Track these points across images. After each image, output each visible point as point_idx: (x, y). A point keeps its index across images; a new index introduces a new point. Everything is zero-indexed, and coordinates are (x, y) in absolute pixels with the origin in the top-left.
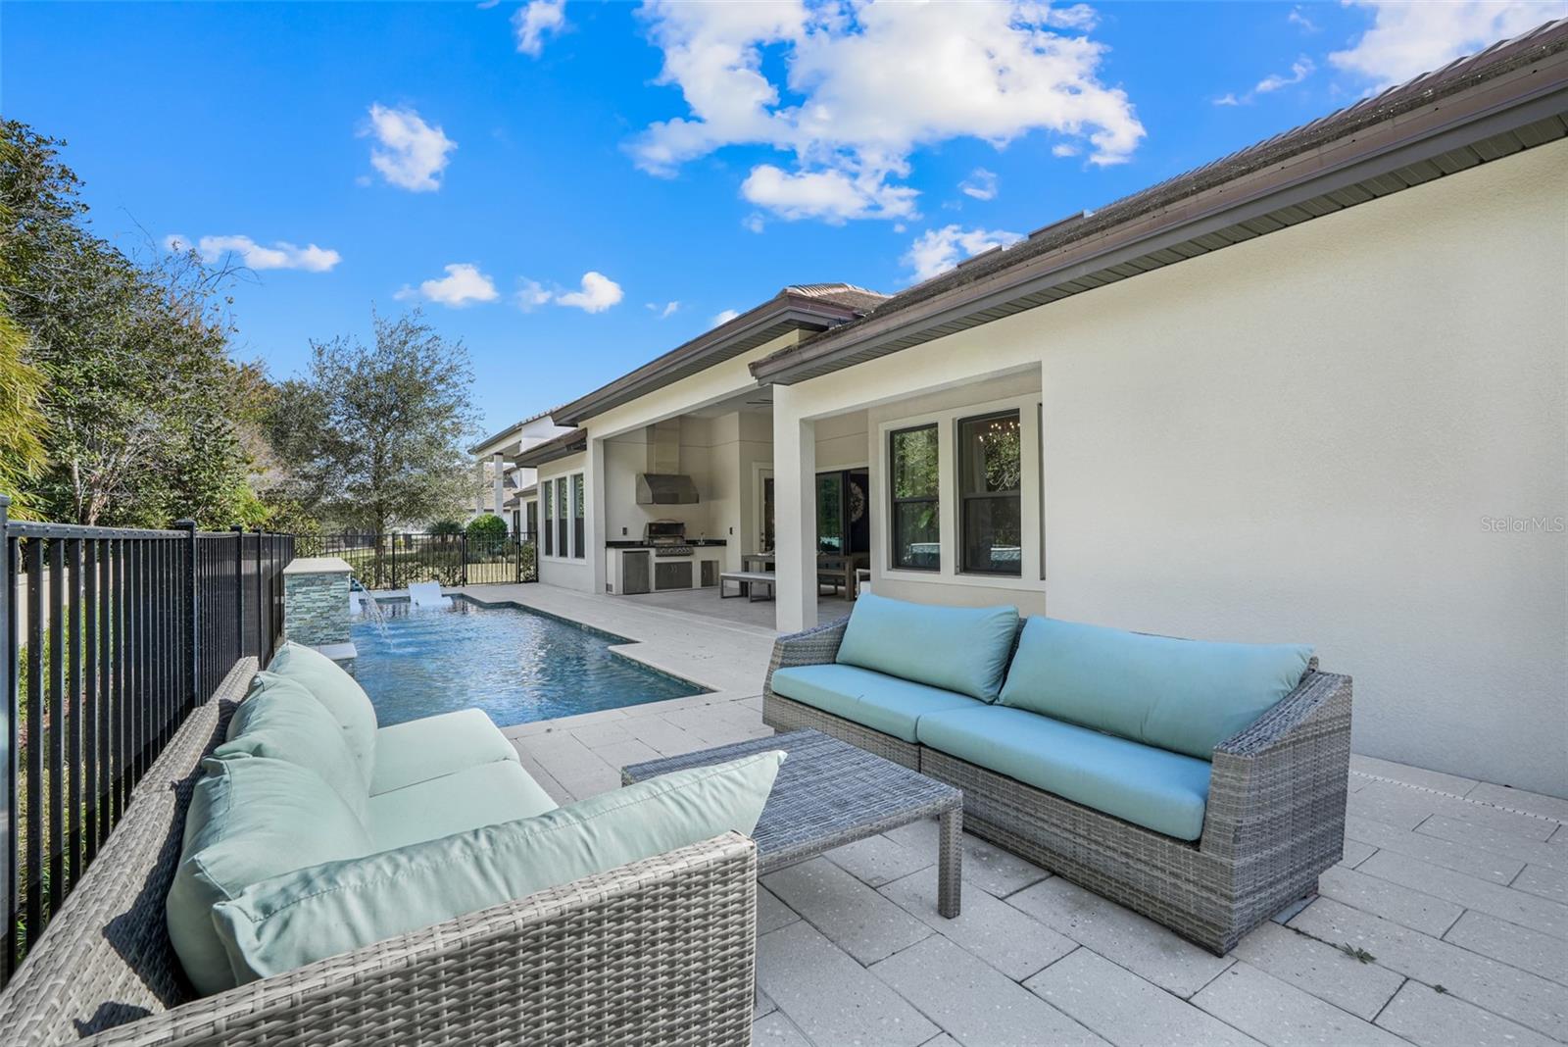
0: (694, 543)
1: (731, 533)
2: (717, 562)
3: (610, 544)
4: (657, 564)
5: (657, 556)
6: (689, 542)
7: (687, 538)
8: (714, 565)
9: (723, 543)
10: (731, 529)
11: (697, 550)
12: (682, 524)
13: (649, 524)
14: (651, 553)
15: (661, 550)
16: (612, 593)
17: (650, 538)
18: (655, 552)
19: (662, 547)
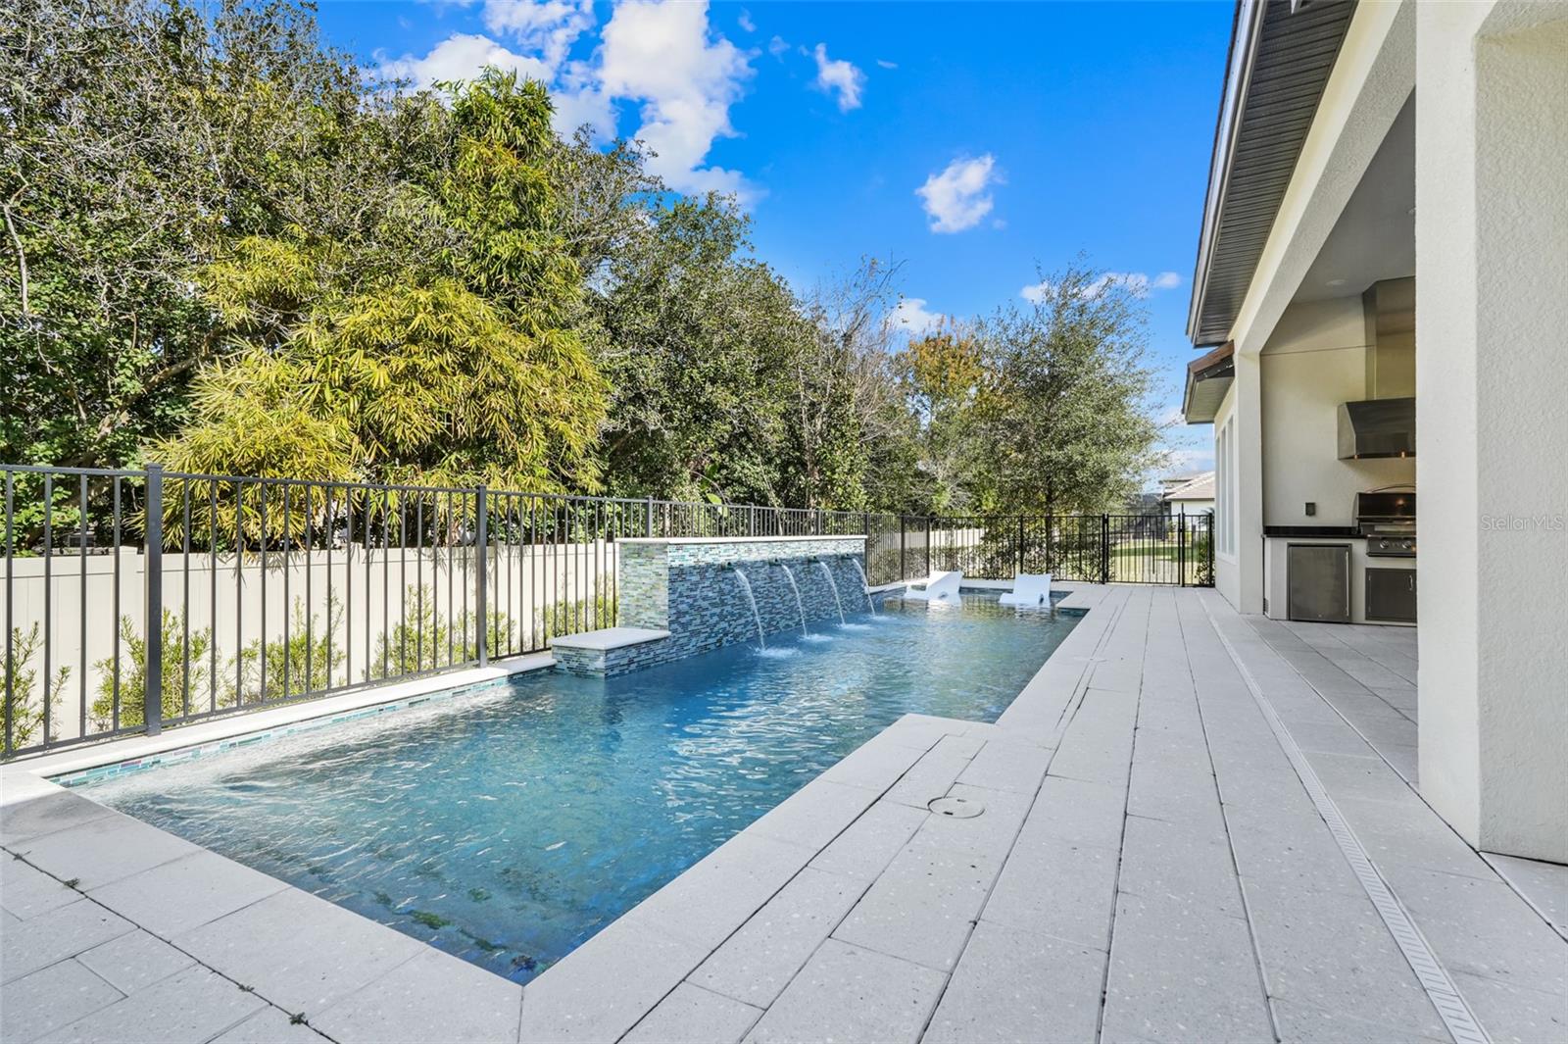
3: (1271, 531)
4: (1368, 570)
5: (1371, 554)
13: (1361, 495)
14: (1360, 547)
15: (1387, 542)
16: (1268, 615)
17: (1361, 520)
18: (1369, 545)
19: (1384, 539)
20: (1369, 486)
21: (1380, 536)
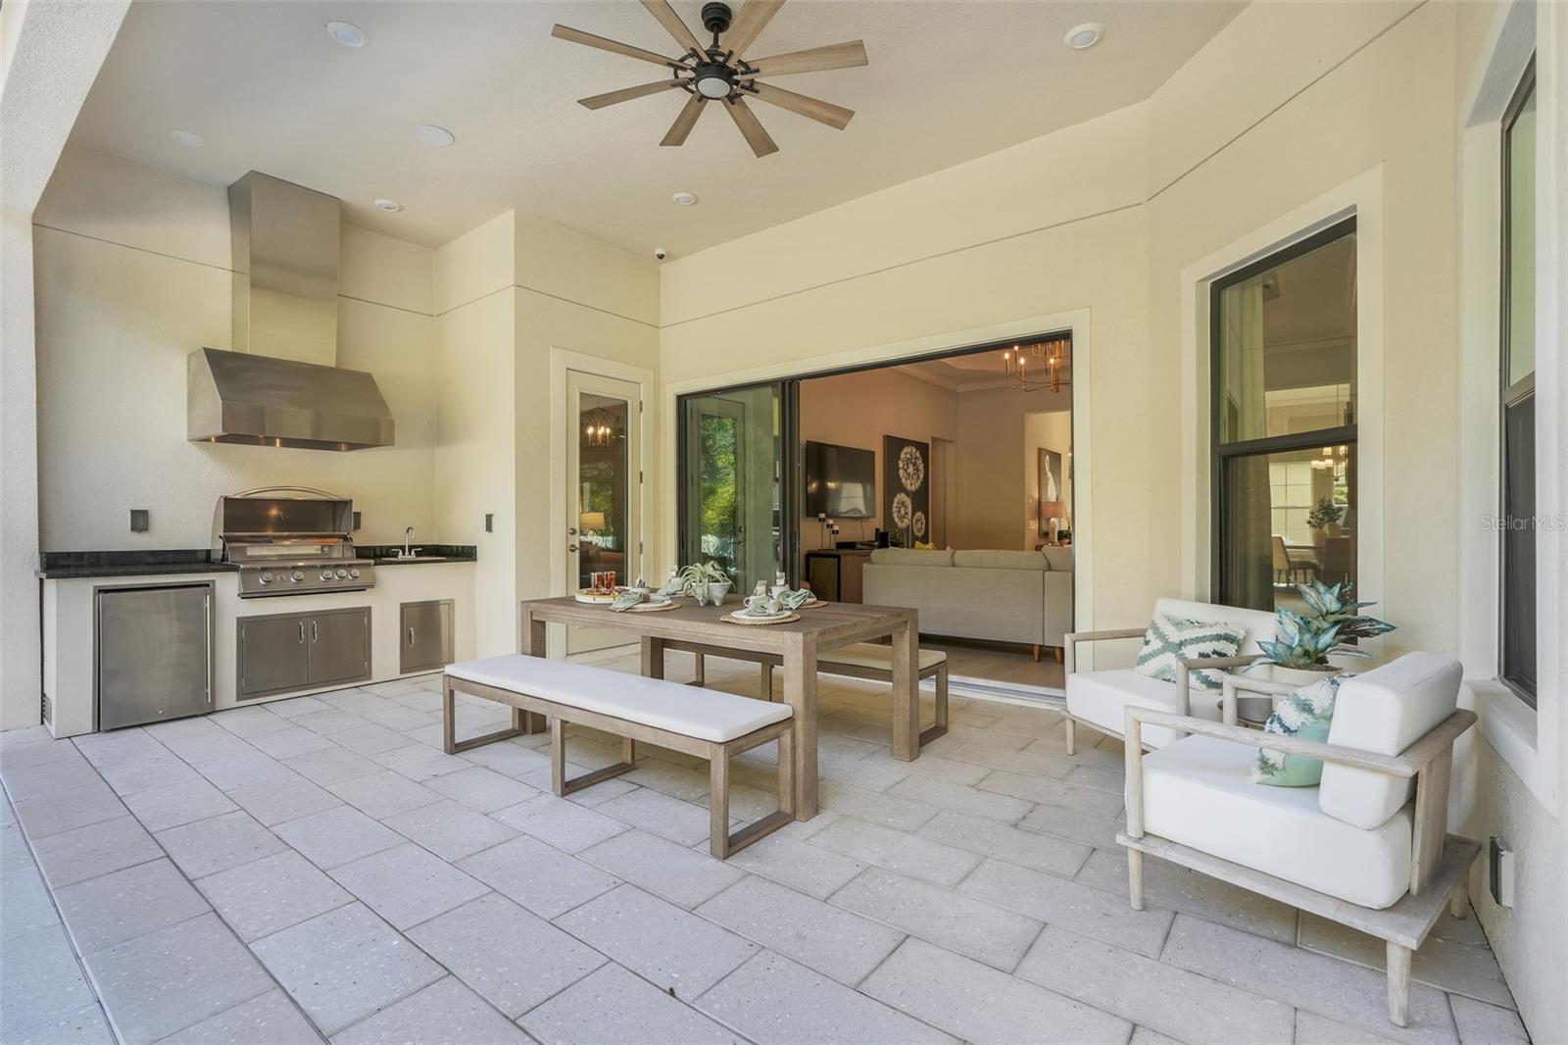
0: (382, 555)
1: (489, 528)
2: (450, 603)
3: (58, 564)
4: (242, 623)
5: (244, 596)
6: (363, 553)
7: (360, 539)
8: (443, 609)
9: (466, 554)
10: (489, 518)
11: (386, 574)
12: (351, 501)
13: (227, 500)
14: (227, 585)
15: (269, 576)
16: (52, 727)
17: (227, 540)
18: (244, 582)
19: (264, 569)
20: (240, 486)
21: (259, 566)
